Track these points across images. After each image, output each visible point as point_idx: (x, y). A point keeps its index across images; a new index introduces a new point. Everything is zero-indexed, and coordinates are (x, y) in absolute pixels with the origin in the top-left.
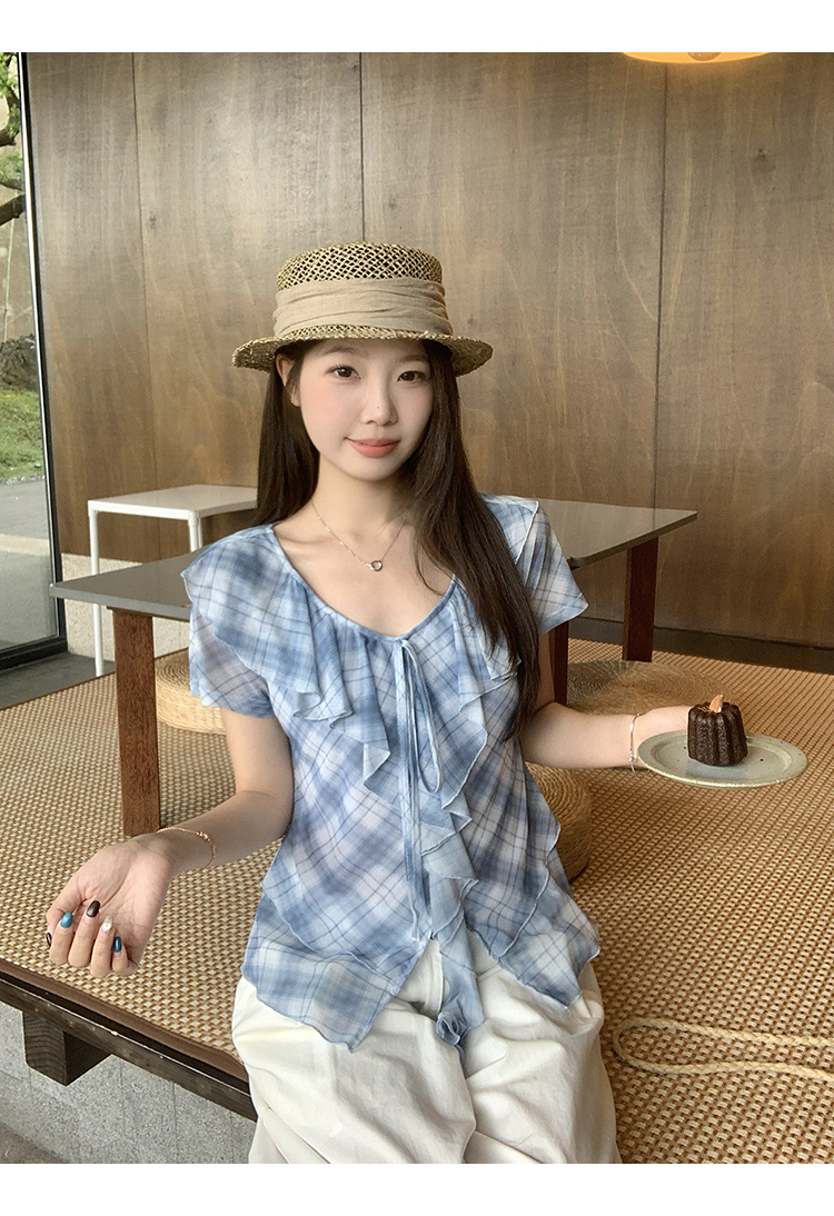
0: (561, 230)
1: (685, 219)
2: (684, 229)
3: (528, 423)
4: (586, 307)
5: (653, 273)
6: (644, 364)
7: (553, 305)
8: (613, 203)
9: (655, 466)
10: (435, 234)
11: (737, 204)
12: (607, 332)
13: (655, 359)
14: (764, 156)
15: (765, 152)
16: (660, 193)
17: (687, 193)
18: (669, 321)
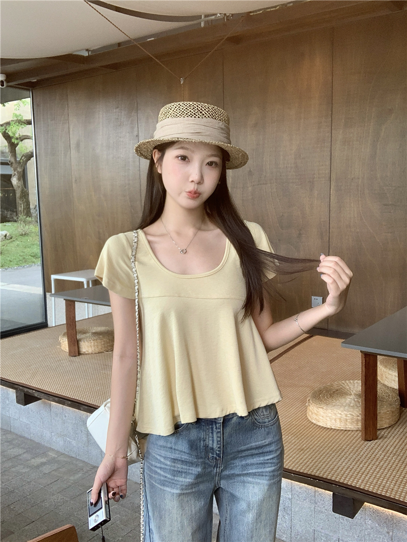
14: (251, 171)
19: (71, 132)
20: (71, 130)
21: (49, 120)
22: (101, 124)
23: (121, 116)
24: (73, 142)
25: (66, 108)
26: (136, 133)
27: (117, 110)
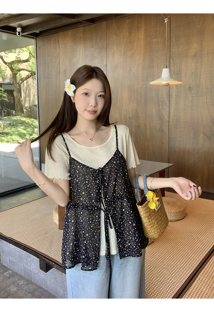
0: (148, 100)
1: (174, 100)
2: (174, 102)
3: (142, 140)
4: (154, 117)
5: (167, 110)
6: (166, 129)
7: (147, 116)
8: (159, 95)
9: (169, 150)
10: (122, 100)
11: (185, 97)
12: (158, 122)
13: (168, 128)
14: (190, 87)
15: (191, 86)
16: (169, 94)
17: (175, 94)
18: (171, 120)
19: (61, 64)
20: (61, 62)
21: (46, 56)
22: (81, 58)
23: (95, 53)
24: (62, 70)
25: (58, 49)
26: (105, 63)
27: (93, 49)
